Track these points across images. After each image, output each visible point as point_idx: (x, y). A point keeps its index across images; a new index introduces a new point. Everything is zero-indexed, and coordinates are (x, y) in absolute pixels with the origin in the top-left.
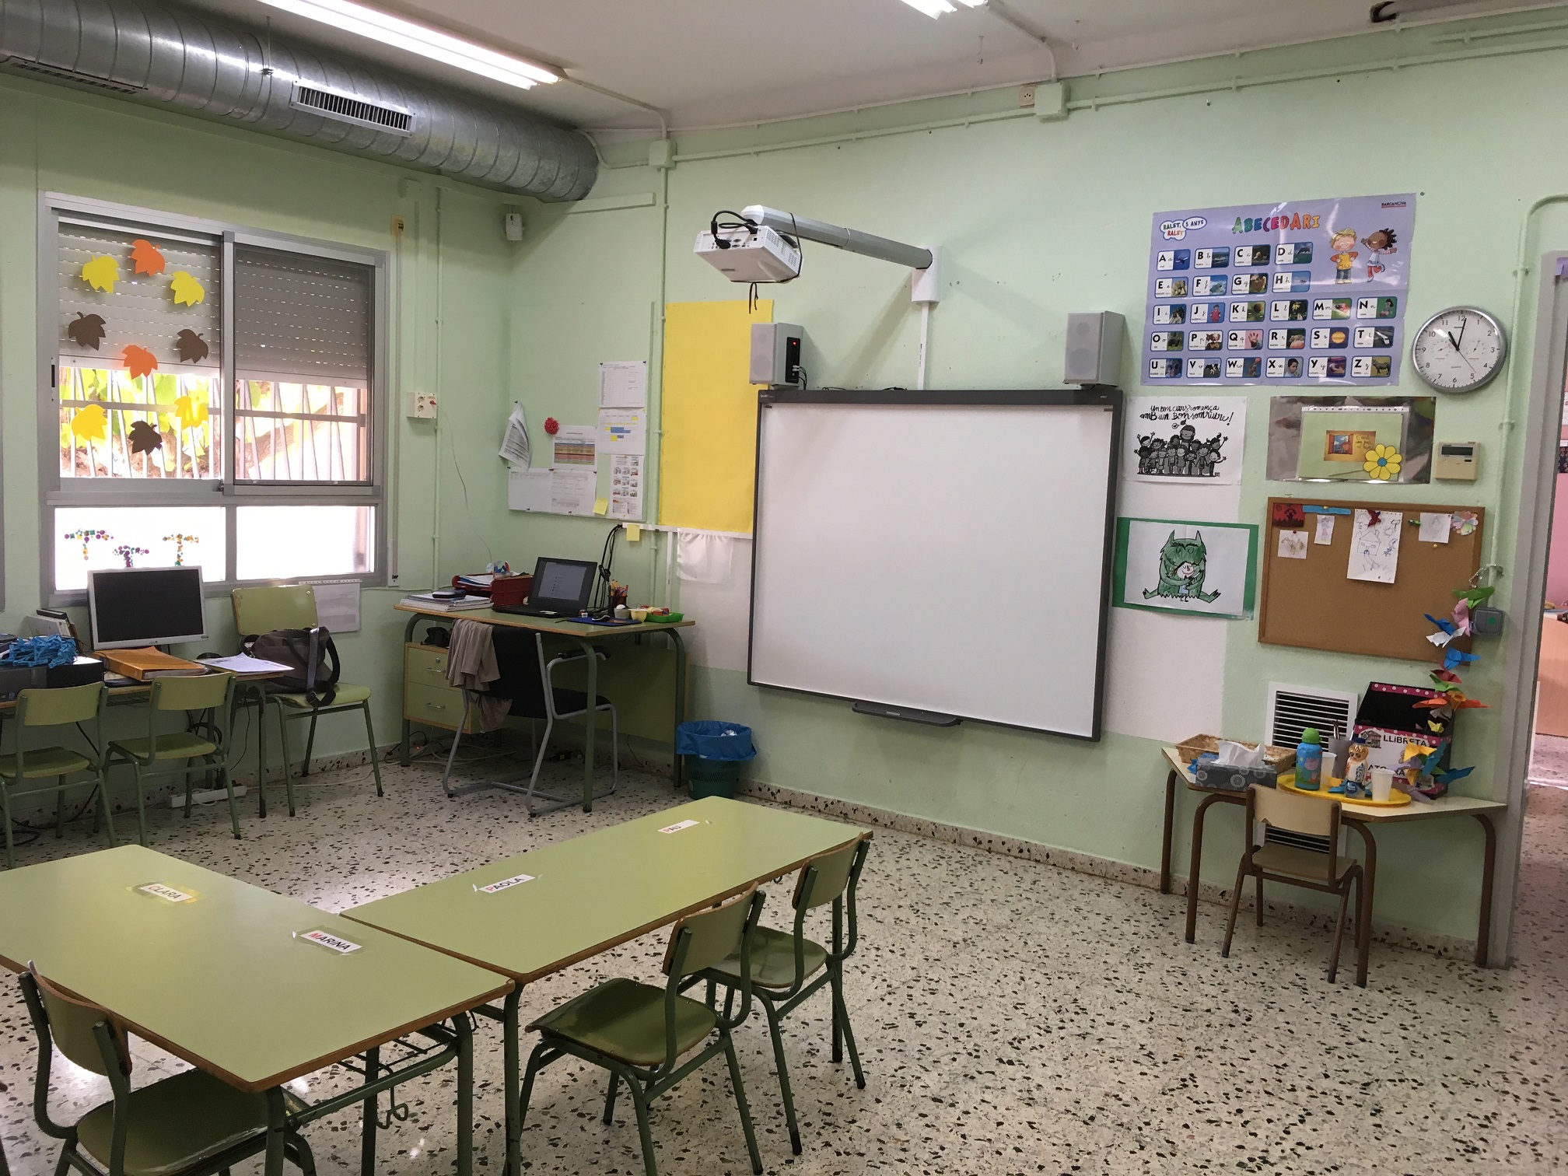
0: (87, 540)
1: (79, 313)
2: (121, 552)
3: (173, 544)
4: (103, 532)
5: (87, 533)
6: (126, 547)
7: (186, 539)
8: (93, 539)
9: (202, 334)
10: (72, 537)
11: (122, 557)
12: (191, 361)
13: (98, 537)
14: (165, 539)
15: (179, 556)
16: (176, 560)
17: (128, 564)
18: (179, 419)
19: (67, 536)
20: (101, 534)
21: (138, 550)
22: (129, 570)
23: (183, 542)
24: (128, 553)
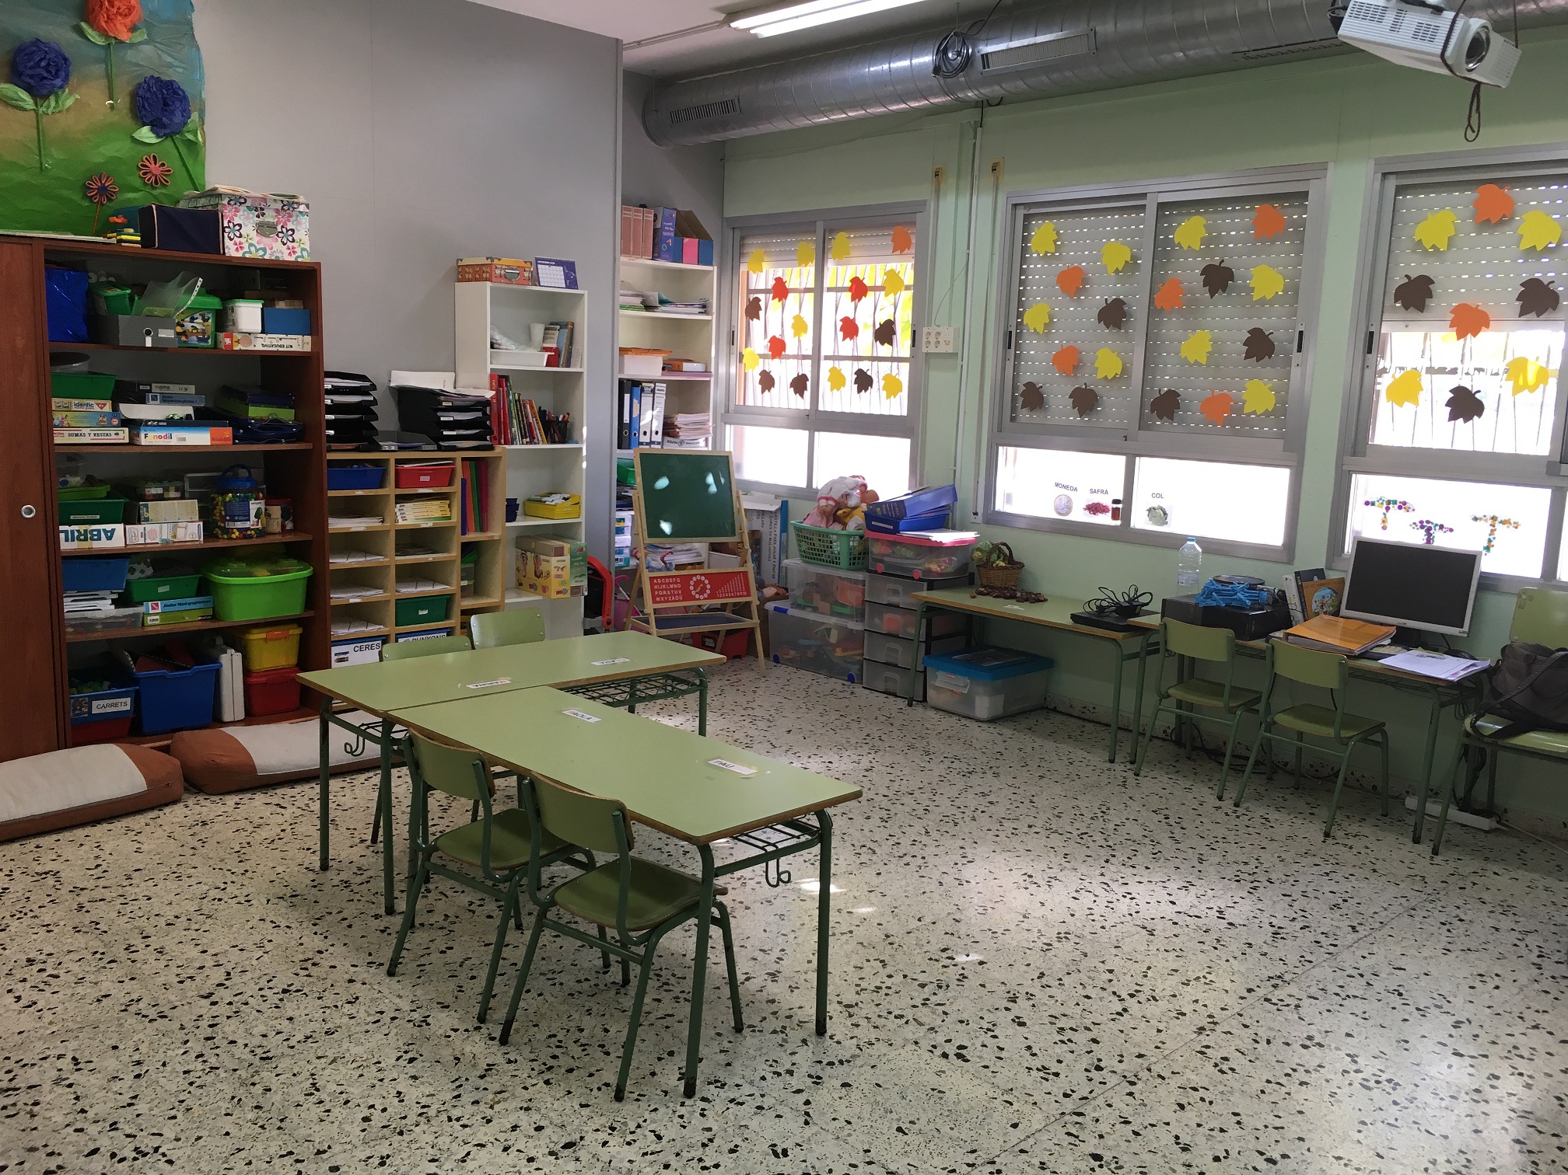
0: (1388, 509)
1: (1407, 276)
2: (1422, 527)
3: (1484, 527)
4: (1405, 503)
5: (1389, 502)
6: (1428, 522)
7: (1501, 522)
8: (1394, 509)
9: (1553, 282)
10: (1373, 504)
11: (1423, 532)
12: (1533, 315)
13: (1400, 508)
14: (1476, 519)
15: (1490, 541)
16: (1486, 545)
17: (1429, 541)
18: (1511, 383)
19: (1367, 503)
20: (1403, 505)
21: (1441, 527)
22: (1428, 547)
23: (1498, 526)
24: (1429, 529)
